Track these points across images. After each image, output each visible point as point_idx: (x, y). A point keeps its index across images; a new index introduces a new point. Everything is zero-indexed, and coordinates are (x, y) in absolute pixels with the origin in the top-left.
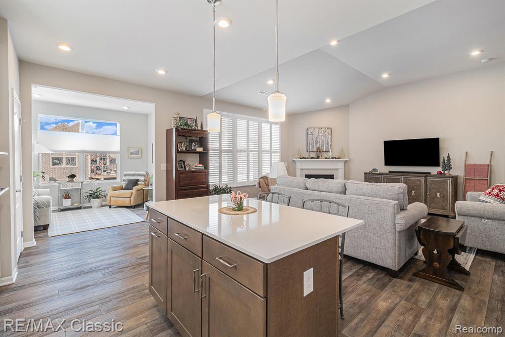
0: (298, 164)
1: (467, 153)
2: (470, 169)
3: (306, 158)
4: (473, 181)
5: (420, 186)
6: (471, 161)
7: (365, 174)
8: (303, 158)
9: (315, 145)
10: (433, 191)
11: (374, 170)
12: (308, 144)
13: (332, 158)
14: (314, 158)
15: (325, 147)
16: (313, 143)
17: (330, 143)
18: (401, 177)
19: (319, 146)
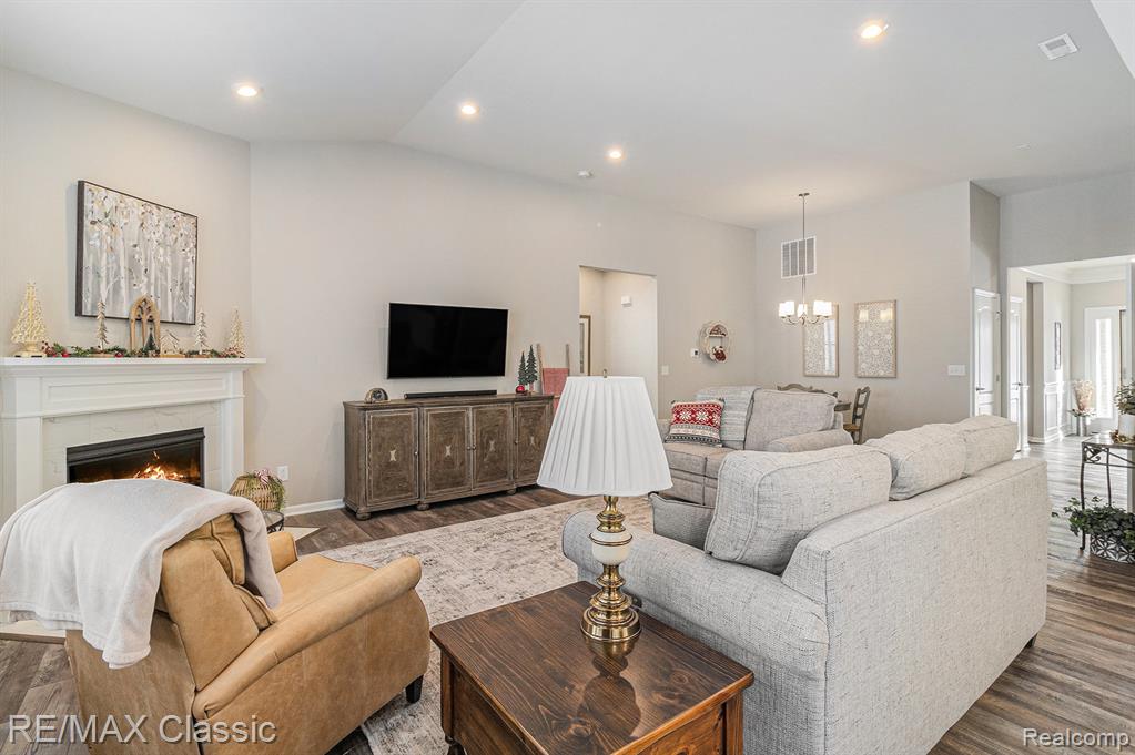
1: (538, 346)
2: (549, 378)
9: (124, 286)
10: (524, 433)
11: (377, 394)
12: (90, 275)
15: (170, 297)
16: (117, 274)
17: (192, 286)
18: (467, 409)
19: (144, 293)
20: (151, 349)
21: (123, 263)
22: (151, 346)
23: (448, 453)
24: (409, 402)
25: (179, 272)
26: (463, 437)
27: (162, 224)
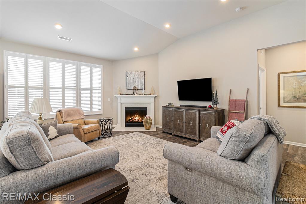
0: (119, 99)
1: (231, 90)
2: (233, 103)
3: (125, 95)
4: (234, 114)
5: (195, 118)
6: (234, 98)
7: (163, 107)
8: (123, 94)
9: (132, 85)
10: (204, 122)
11: (170, 104)
12: (127, 84)
13: (146, 95)
14: (131, 95)
15: (140, 86)
16: (131, 83)
17: (144, 83)
18: (184, 110)
19: (135, 85)
20: (134, 94)
21: (132, 81)
22: (134, 93)
23: (179, 122)
24: (181, 107)
25: (141, 81)
26: (183, 119)
27: (138, 74)
